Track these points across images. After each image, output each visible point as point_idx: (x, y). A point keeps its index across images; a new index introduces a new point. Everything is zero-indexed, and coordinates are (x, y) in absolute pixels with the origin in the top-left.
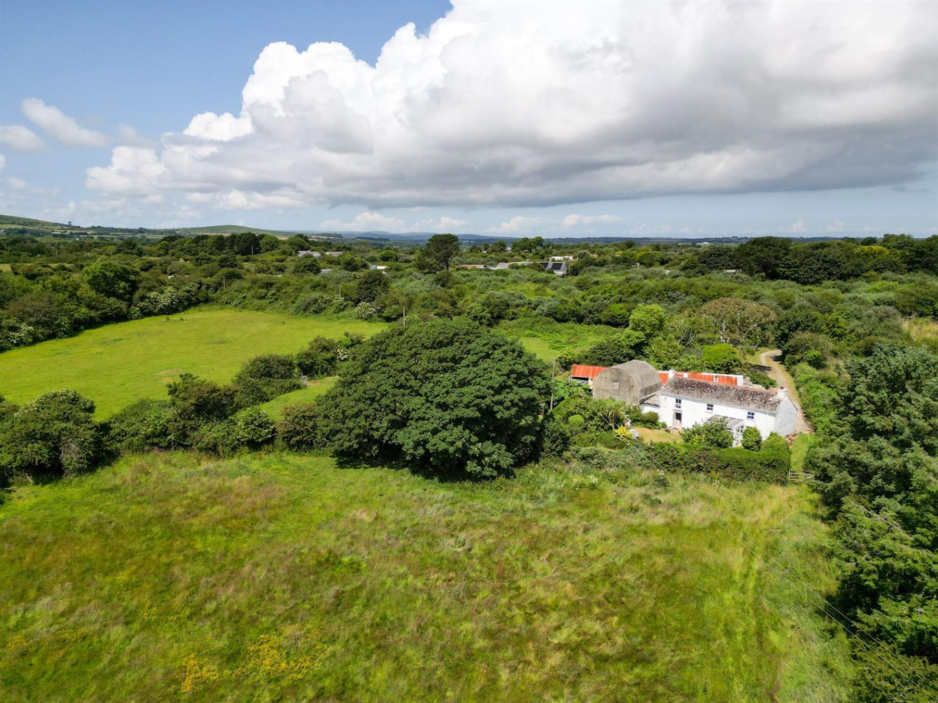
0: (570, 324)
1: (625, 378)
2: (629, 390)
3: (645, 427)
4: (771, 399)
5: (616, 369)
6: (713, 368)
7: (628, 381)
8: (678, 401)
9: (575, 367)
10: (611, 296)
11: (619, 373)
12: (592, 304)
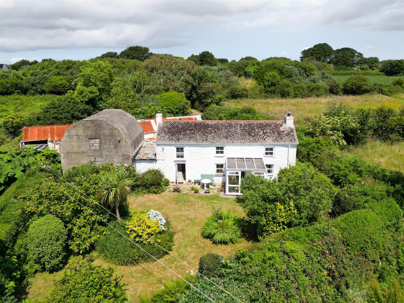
0: (15, 96)
1: (107, 132)
2: (116, 147)
3: (149, 192)
4: (282, 129)
5: (92, 121)
6: (172, 112)
7: (112, 135)
8: (180, 150)
9: (26, 131)
10: (50, 71)
11: (98, 125)
12: (33, 78)
